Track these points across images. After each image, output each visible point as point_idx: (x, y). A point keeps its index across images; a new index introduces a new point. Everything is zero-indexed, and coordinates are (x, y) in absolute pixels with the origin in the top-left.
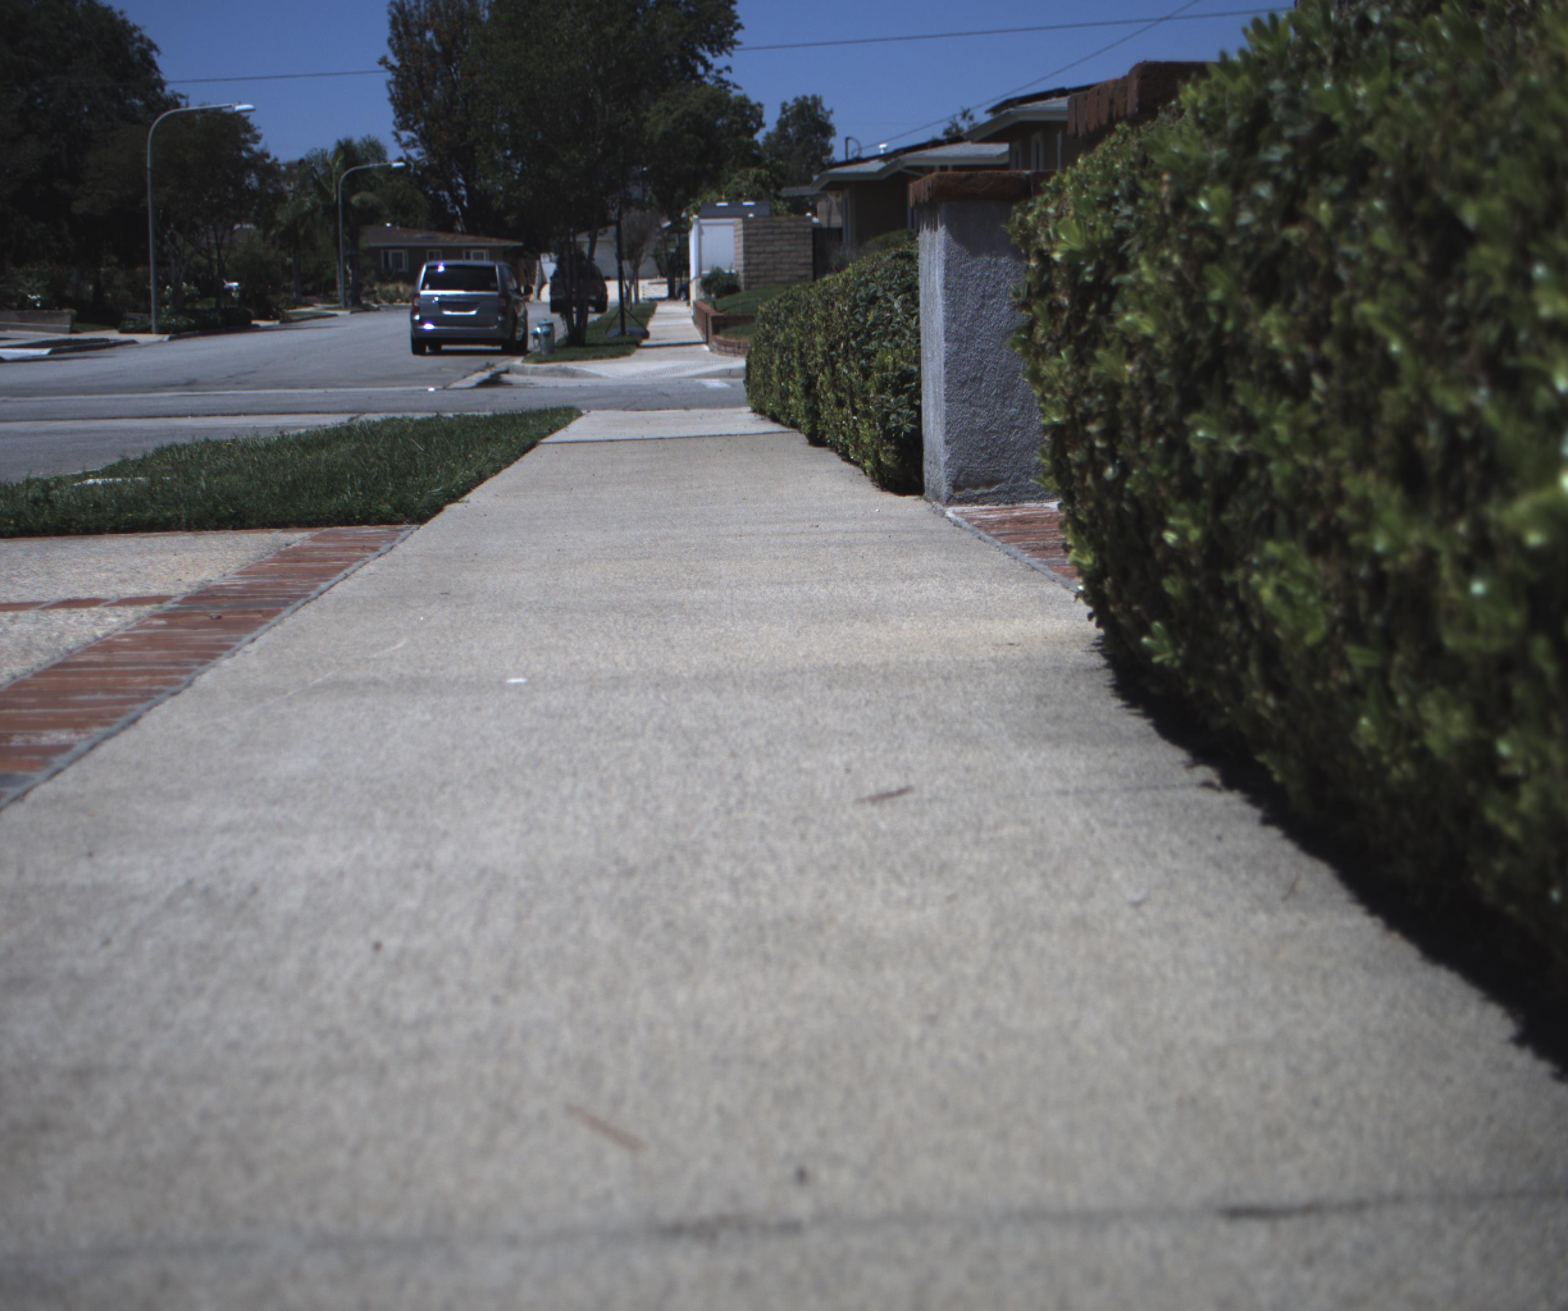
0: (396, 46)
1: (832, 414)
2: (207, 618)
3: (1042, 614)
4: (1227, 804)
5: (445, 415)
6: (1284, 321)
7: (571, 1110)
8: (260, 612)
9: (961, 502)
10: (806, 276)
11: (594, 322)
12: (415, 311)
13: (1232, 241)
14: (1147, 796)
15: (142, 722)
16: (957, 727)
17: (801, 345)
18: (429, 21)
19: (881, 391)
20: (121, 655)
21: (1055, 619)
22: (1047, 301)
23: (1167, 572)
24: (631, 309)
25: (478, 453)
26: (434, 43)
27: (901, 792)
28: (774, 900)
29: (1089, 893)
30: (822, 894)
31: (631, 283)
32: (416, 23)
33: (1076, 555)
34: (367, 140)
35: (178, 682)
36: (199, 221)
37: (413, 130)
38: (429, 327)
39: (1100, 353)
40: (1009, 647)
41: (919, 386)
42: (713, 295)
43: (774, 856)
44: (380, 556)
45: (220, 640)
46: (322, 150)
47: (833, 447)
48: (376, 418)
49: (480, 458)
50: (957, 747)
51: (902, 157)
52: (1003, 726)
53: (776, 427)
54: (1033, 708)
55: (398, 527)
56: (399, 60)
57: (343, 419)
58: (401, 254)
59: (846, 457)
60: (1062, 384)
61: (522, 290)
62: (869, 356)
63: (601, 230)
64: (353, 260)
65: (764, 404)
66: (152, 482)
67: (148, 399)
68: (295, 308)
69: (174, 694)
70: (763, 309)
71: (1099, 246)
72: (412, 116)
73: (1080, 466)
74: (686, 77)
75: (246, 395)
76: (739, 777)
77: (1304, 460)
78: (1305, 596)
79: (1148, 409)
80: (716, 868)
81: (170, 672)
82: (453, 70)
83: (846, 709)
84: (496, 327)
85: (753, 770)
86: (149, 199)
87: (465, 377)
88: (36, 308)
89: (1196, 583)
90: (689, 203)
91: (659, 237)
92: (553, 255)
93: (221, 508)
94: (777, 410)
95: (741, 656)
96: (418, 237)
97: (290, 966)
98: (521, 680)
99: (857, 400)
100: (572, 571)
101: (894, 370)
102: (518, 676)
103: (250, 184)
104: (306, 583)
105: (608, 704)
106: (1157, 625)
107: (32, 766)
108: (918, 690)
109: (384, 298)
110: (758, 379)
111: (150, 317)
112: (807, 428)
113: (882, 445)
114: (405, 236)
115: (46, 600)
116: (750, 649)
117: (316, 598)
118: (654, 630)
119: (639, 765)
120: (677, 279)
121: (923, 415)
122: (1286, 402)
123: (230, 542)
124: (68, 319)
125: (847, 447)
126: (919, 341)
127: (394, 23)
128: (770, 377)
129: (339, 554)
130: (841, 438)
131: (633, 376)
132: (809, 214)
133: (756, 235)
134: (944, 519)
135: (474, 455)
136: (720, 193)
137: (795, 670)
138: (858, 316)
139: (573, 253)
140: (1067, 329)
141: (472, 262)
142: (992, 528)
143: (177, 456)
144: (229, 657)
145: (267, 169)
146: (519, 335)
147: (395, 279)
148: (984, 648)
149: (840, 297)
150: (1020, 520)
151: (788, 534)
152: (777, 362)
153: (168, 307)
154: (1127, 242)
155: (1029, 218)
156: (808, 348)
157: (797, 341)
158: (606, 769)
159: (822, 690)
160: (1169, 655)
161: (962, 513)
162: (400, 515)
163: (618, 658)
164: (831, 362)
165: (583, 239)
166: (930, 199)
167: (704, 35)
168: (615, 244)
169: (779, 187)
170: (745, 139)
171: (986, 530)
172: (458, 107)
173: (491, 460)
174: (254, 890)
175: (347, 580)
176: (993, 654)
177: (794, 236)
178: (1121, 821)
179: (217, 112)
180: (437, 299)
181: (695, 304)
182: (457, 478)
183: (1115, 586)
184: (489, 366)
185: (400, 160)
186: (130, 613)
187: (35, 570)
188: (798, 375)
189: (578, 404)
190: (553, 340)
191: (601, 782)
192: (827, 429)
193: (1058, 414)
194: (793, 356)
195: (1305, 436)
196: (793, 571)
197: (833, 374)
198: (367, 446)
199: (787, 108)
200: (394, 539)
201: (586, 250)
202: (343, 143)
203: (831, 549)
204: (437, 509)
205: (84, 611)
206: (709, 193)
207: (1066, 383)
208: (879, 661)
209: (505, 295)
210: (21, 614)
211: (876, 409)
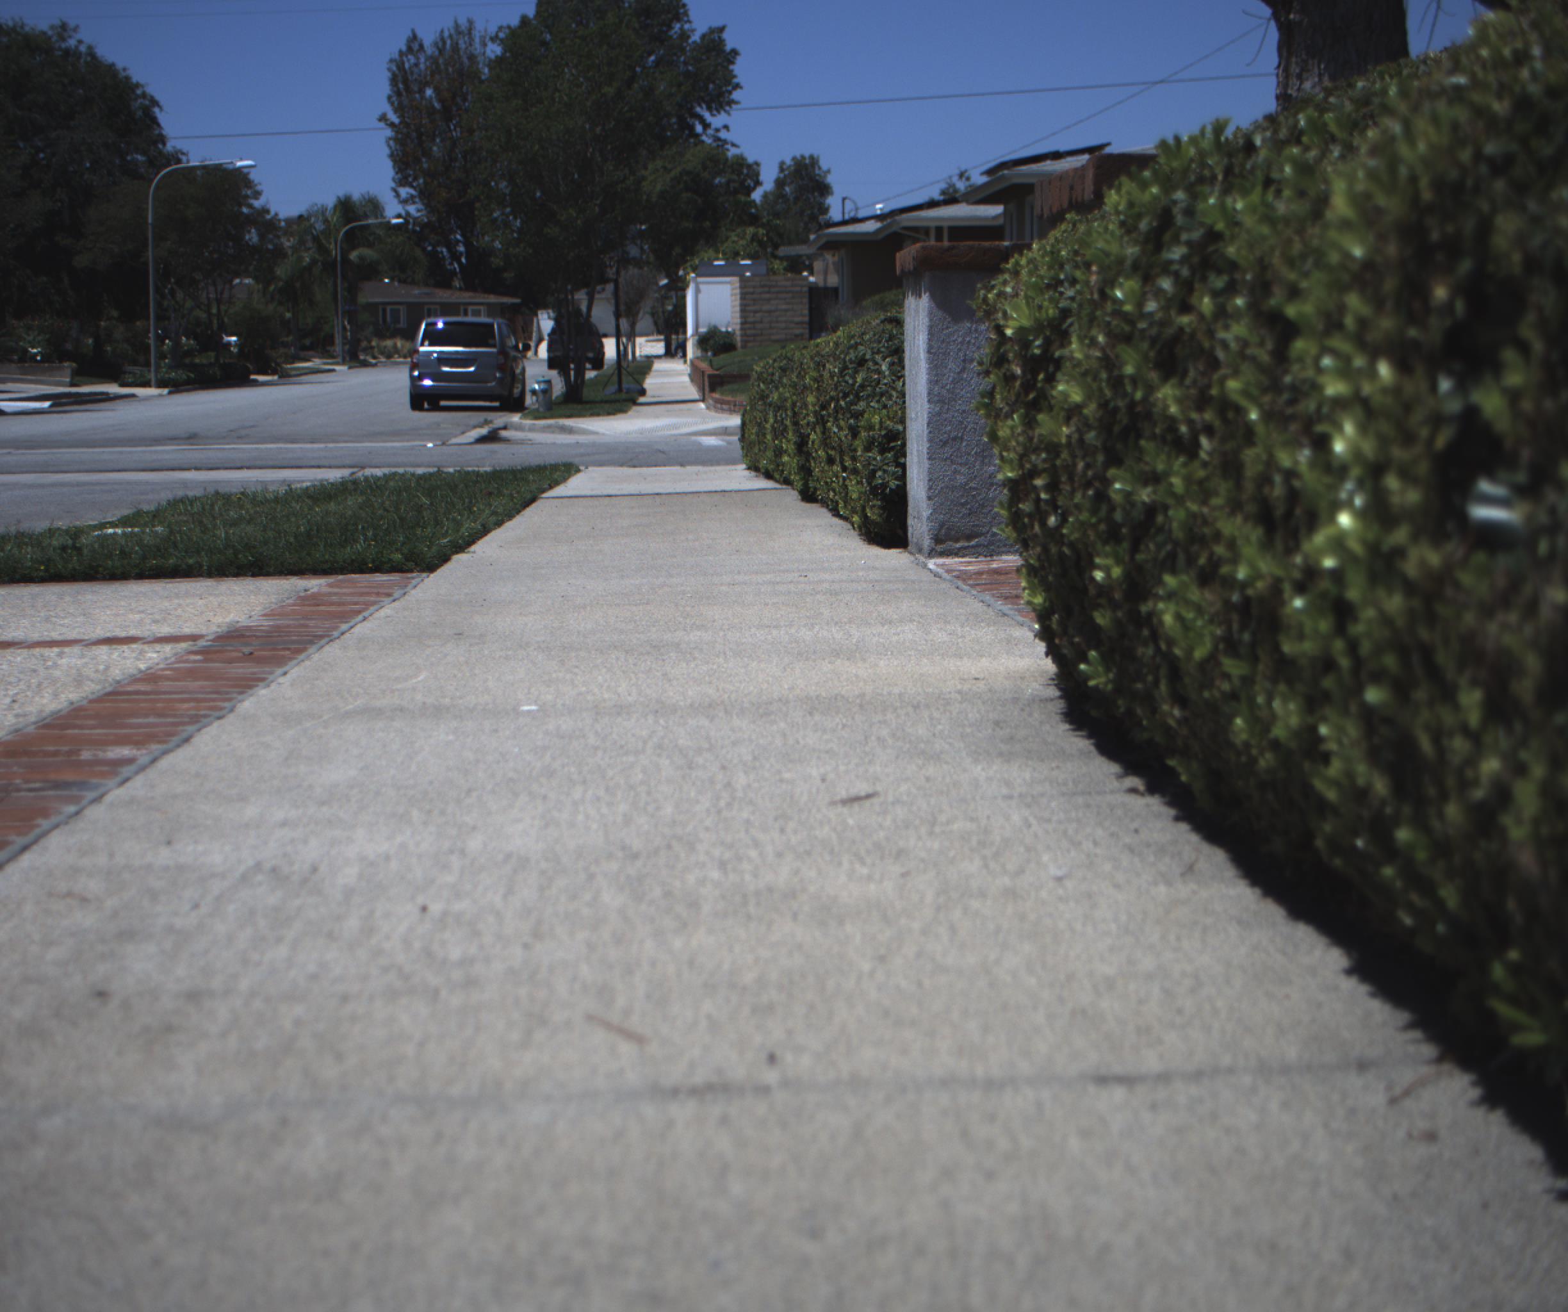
0: (396, 103)
1: (822, 471)
2: (241, 654)
3: (1007, 654)
4: (1148, 805)
5: (445, 470)
6: (1178, 392)
7: (590, 1018)
8: (289, 649)
9: (942, 554)
10: (802, 335)
11: (591, 380)
12: (414, 367)
13: (1142, 325)
14: (1080, 800)
15: (195, 740)
16: (922, 746)
17: (794, 404)
18: (428, 78)
19: (868, 449)
20: (166, 685)
21: (1018, 658)
22: (1003, 370)
23: (1097, 606)
24: (628, 366)
25: (482, 507)
26: (434, 100)
27: (869, 796)
28: (756, 876)
29: (1021, 871)
30: (797, 872)
31: (629, 339)
32: (416, 80)
33: (1029, 595)
34: (367, 197)
35: (221, 709)
36: (198, 276)
37: (411, 186)
38: (427, 382)
39: (1041, 417)
40: (974, 681)
41: (904, 445)
42: (710, 354)
43: (756, 844)
44: (394, 601)
45: (254, 673)
46: (323, 206)
47: (824, 503)
48: (378, 472)
49: (484, 511)
50: (920, 762)
51: (897, 218)
52: (962, 745)
53: (770, 484)
54: (990, 731)
55: (409, 575)
56: (399, 117)
57: (346, 472)
58: (399, 310)
59: (836, 513)
60: (1014, 443)
61: (521, 346)
62: (858, 415)
63: (599, 288)
64: (351, 315)
65: (758, 461)
66: (171, 532)
67: (151, 452)
68: (293, 363)
69: (219, 718)
70: (758, 369)
71: (1045, 323)
72: (411, 172)
73: (1030, 516)
74: (684, 136)
75: (246, 449)
76: (728, 785)
77: (1194, 507)
78: (1194, 620)
79: (1081, 465)
80: (707, 853)
81: (214, 700)
82: (452, 127)
83: (824, 731)
84: (494, 384)
85: (741, 780)
86: (150, 253)
87: (463, 433)
88: (37, 361)
89: (1120, 614)
90: (686, 261)
91: (657, 295)
92: (550, 311)
93: (240, 556)
94: (771, 467)
95: (732, 688)
96: (416, 293)
97: (353, 923)
98: (534, 708)
99: (846, 458)
100: (576, 614)
101: (880, 430)
102: (530, 704)
103: (250, 239)
104: (327, 624)
105: (612, 728)
106: (1093, 654)
107: (103, 775)
108: (890, 716)
109: (382, 353)
110: (753, 437)
111: (149, 371)
112: (799, 485)
113: (869, 500)
114: (403, 292)
115: (86, 638)
116: (740, 682)
117: (338, 638)
118: (653, 666)
119: (640, 776)
120: (674, 337)
121: (908, 473)
122: (1182, 459)
123: (251, 588)
124: (68, 372)
125: (837, 503)
126: (904, 402)
127: (394, 80)
128: (764, 435)
129: (356, 599)
130: (831, 494)
131: (629, 433)
132: (805, 274)
133: (753, 293)
134: (925, 570)
135: (479, 509)
136: (717, 252)
137: (780, 700)
138: (847, 378)
139: (570, 308)
140: (1018, 395)
141: (470, 319)
142: (970, 578)
143: (189, 508)
144: (265, 688)
145: (266, 223)
146: (516, 391)
147: (393, 336)
148: (952, 682)
149: (831, 359)
150: (997, 572)
151: (778, 583)
152: (771, 420)
153: (167, 361)
154: (1069, 321)
155: (990, 296)
156: (801, 408)
157: (790, 401)
158: (612, 779)
159: (804, 716)
160: (1103, 680)
161: (942, 565)
162: (411, 564)
163: (620, 690)
164: (822, 421)
165: (581, 296)
166: (915, 269)
167: (702, 94)
168: (613, 301)
169: (776, 247)
170: (743, 198)
171: (964, 580)
172: (457, 164)
173: (494, 513)
174: (314, 869)
175: (365, 622)
176: (959, 687)
177: (790, 295)
178: (1055, 818)
179: (218, 168)
180: (435, 355)
181: (692, 362)
182: (463, 530)
183: (1061, 622)
184: (486, 422)
185: (399, 216)
186: (168, 649)
187: (71, 611)
188: (790, 434)
189: (576, 461)
190: (551, 396)
191: (607, 789)
192: (818, 486)
193: (1012, 470)
194: (787, 415)
195: (1195, 488)
196: (782, 616)
197: (823, 433)
198: (374, 499)
199: (785, 167)
200: (406, 586)
201: (584, 308)
202: (343, 199)
203: (818, 596)
204: (445, 559)
205: (125, 647)
206: (706, 252)
207: (1018, 443)
208: (856, 693)
209: (503, 352)
210: (66, 650)
211: (864, 466)
